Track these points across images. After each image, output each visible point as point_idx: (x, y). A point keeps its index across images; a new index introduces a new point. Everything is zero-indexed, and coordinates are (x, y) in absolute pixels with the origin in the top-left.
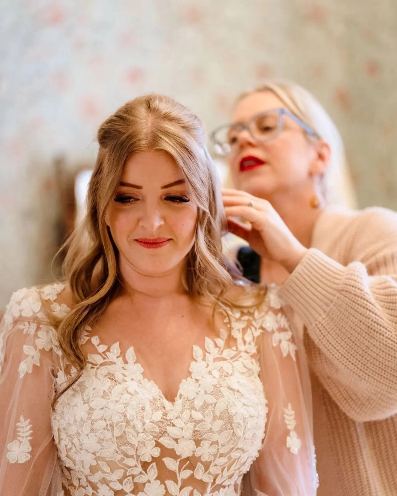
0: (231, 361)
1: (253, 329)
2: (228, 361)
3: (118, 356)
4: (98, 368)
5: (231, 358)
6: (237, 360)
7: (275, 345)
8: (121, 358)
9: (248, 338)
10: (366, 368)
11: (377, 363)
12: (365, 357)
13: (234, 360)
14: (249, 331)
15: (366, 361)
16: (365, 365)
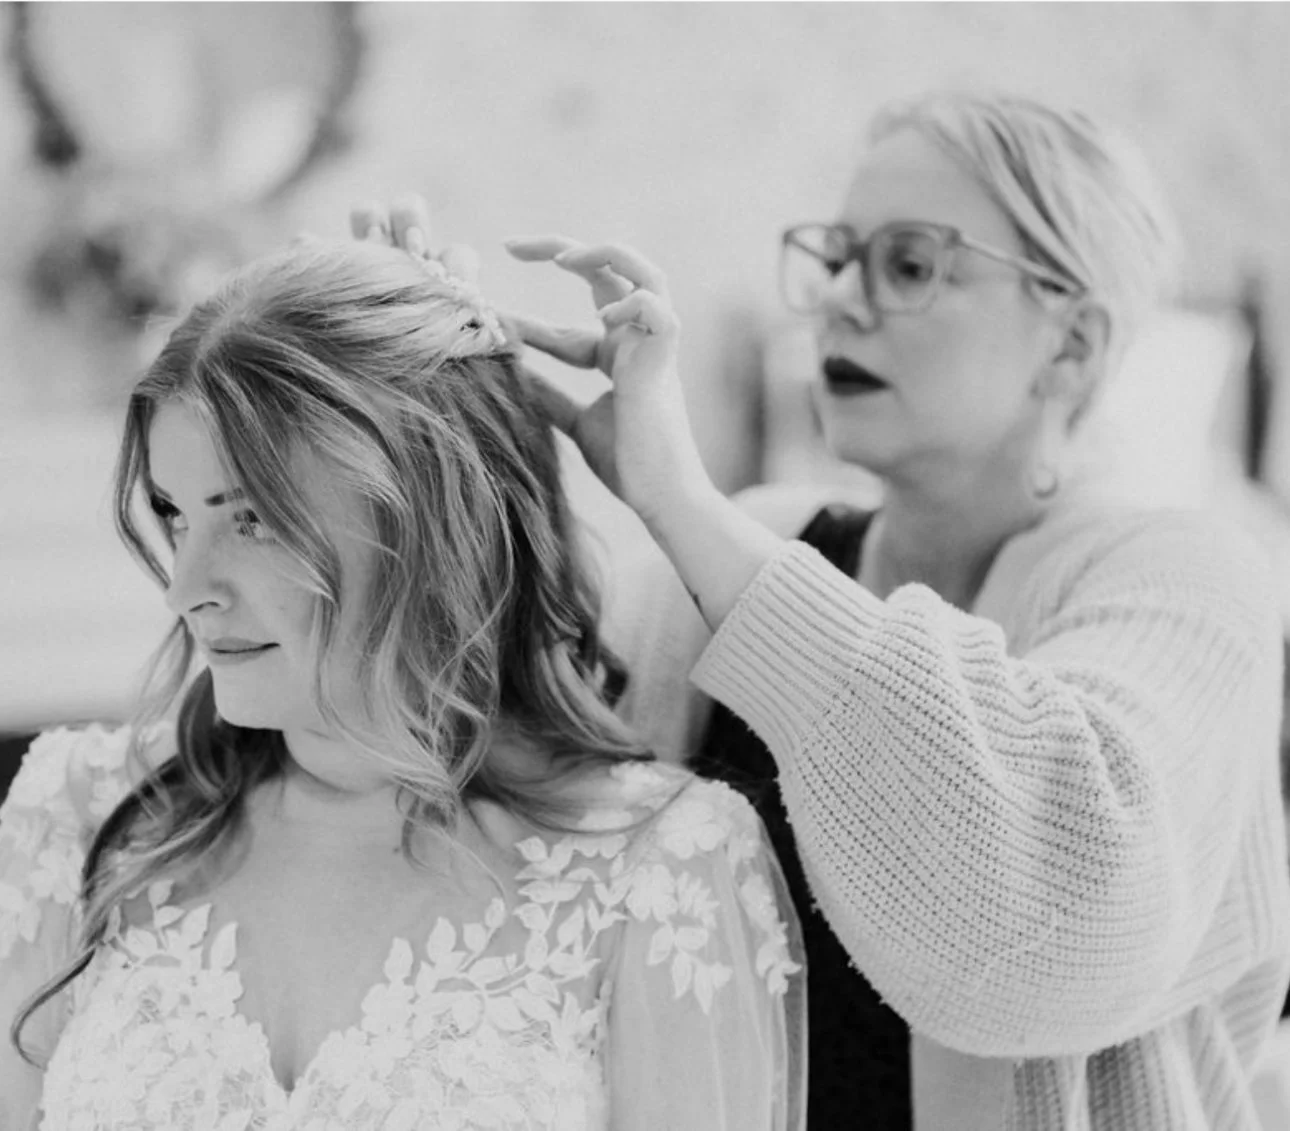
0: (485, 993)
1: (592, 909)
2: (476, 992)
3: (195, 942)
4: (137, 969)
5: (489, 987)
6: (507, 994)
7: (653, 960)
8: (199, 951)
9: (569, 932)
10: (898, 907)
11: (929, 900)
12: (900, 877)
13: (496, 991)
14: (578, 911)
15: (902, 889)
16: (896, 900)
